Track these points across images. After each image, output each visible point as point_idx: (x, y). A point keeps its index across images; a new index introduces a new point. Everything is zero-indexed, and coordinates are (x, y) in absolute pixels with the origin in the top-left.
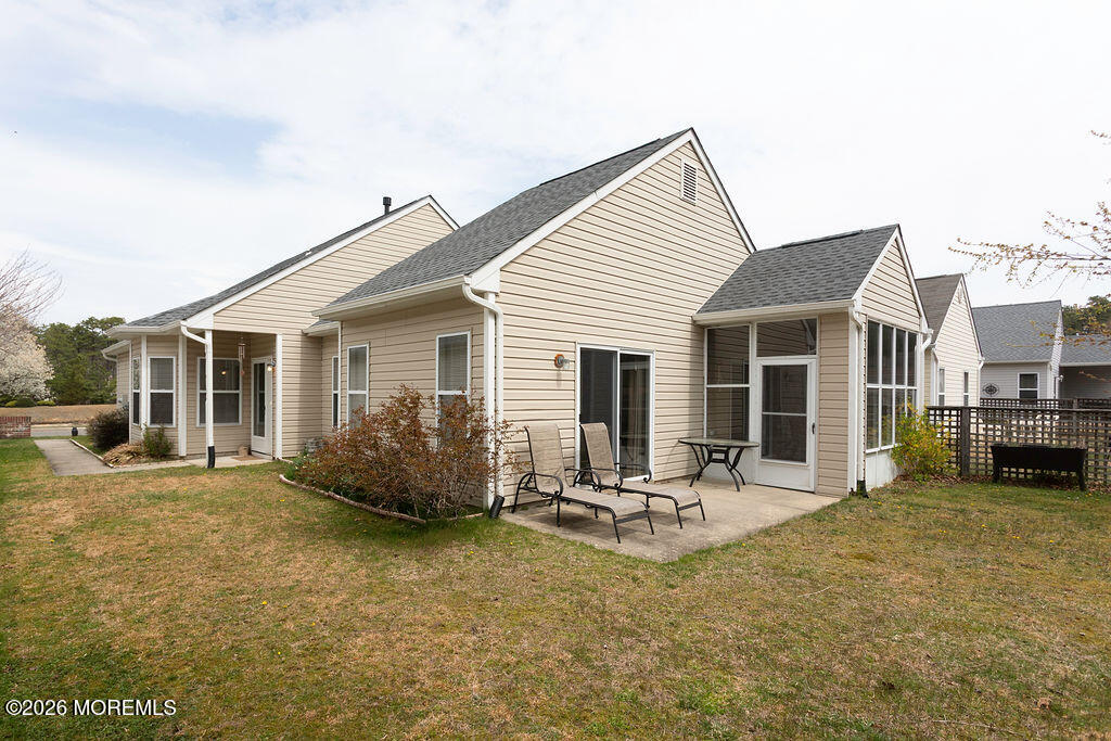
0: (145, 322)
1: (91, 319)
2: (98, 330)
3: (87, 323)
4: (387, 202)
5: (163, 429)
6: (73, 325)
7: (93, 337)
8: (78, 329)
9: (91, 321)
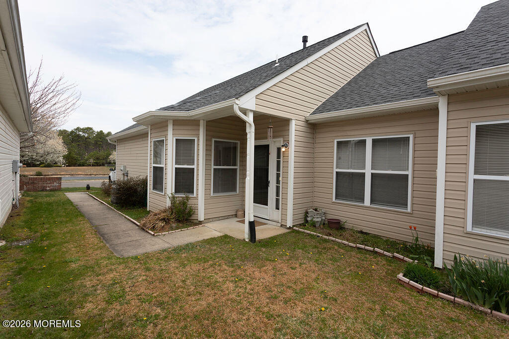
0: (171, 108)
1: (78, 128)
2: (81, 133)
3: (76, 129)
4: (305, 39)
5: (188, 198)
6: (70, 130)
7: (79, 136)
8: (72, 132)
9: (78, 129)
